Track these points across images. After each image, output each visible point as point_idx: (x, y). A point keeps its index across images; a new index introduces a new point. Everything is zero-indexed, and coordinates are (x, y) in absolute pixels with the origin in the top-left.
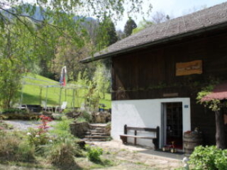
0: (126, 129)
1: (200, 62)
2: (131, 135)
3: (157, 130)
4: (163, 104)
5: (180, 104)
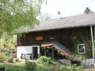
0: (22, 55)
1: (42, 37)
3: (31, 54)
4: (33, 47)
5: (37, 47)
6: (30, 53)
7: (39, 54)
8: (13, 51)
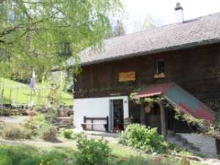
0: (85, 119)
1: (134, 73)
2: (89, 123)
3: (107, 119)
4: (111, 100)
5: (122, 101)
6: (105, 117)
7: (127, 119)
8: (67, 111)
